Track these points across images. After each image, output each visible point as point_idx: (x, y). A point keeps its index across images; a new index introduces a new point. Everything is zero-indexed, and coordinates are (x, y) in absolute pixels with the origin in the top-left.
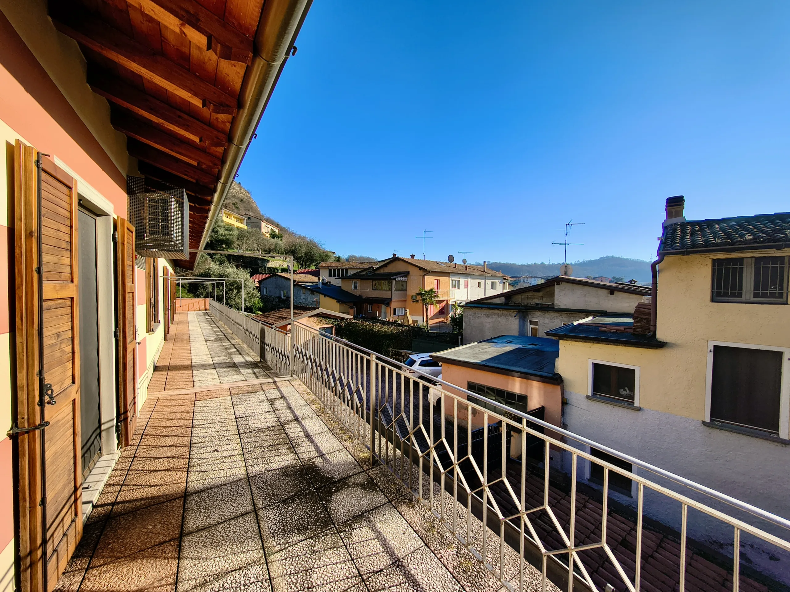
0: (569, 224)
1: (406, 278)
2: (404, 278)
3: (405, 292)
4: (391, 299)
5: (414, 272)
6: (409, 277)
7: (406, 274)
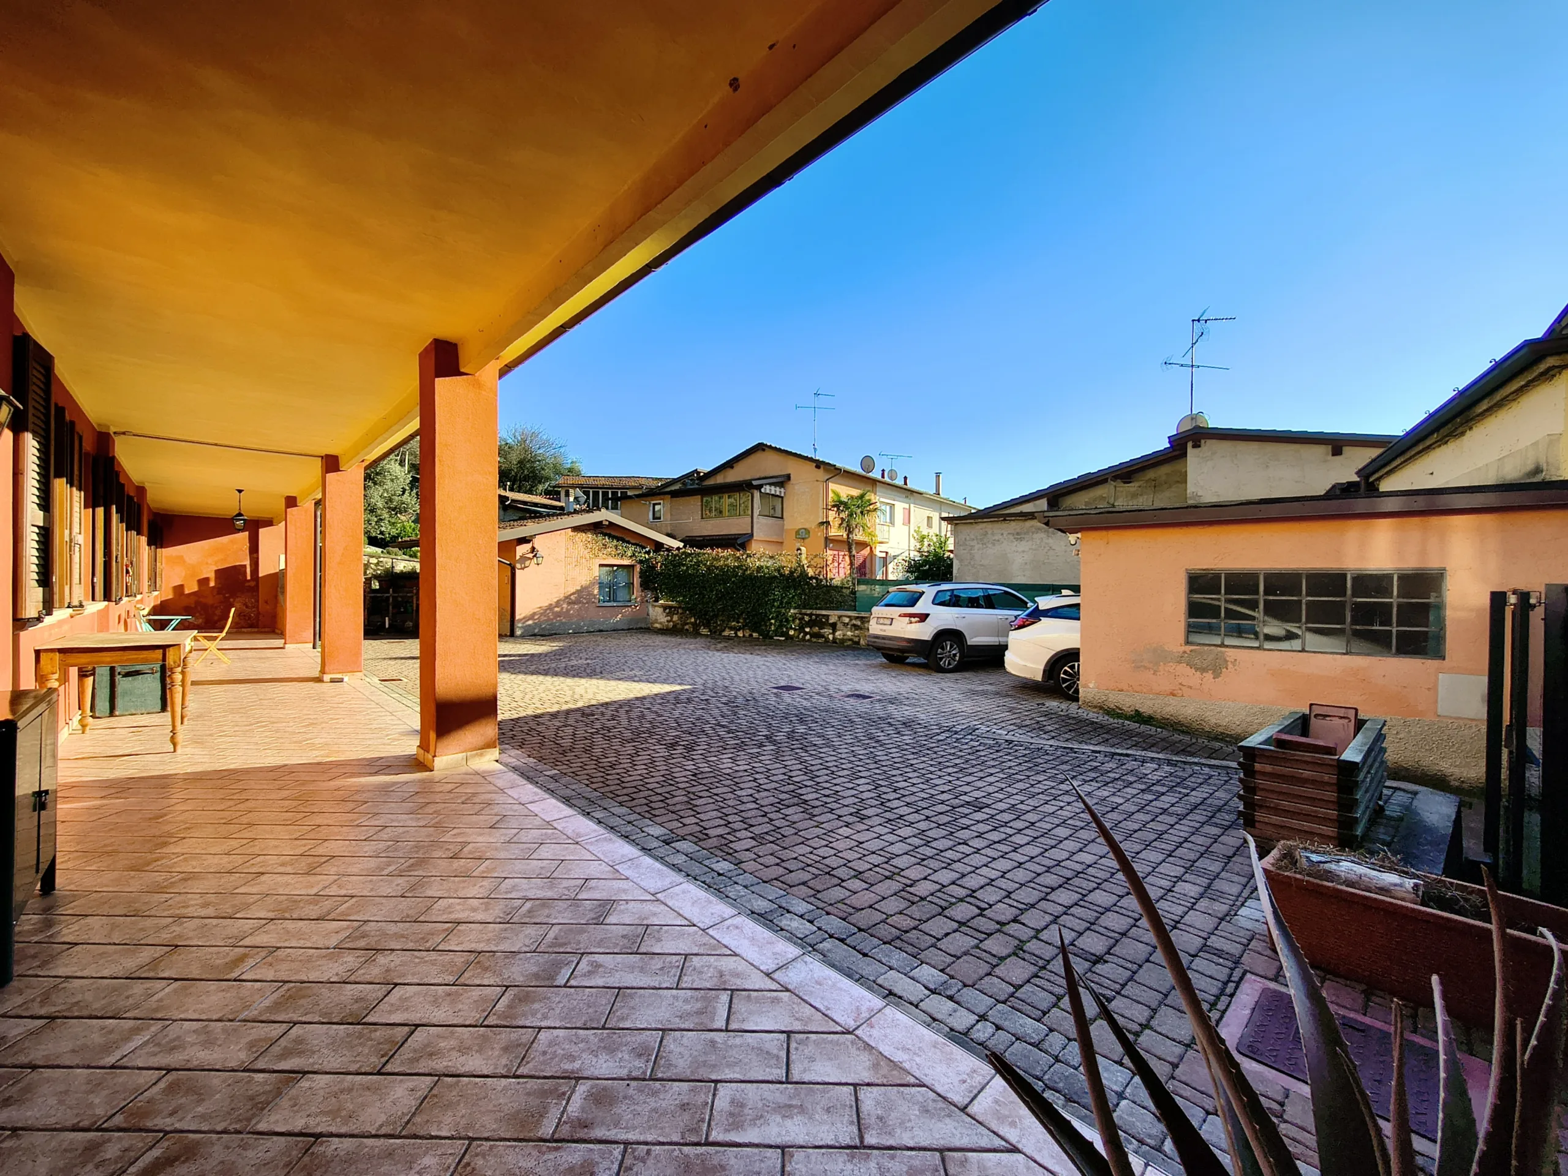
0: (1199, 320)
1: (782, 490)
2: (778, 489)
3: (779, 521)
4: (752, 535)
5: (802, 475)
6: (789, 486)
7: (783, 481)
